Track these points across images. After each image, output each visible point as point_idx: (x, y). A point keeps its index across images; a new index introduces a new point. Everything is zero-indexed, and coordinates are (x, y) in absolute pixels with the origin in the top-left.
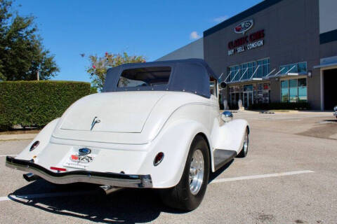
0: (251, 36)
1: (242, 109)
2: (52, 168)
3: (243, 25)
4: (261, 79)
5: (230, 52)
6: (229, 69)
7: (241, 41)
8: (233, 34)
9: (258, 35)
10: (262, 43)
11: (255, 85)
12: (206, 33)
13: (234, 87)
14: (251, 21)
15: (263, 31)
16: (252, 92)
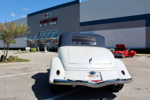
0: (51, 19)
1: (46, 51)
3: (48, 14)
4: (55, 38)
5: (41, 25)
6: (39, 33)
7: (46, 21)
8: (42, 17)
9: (54, 19)
10: (56, 23)
11: (52, 41)
12: (29, 15)
13: (42, 41)
14: (52, 13)
15: (57, 18)
16: (50, 44)
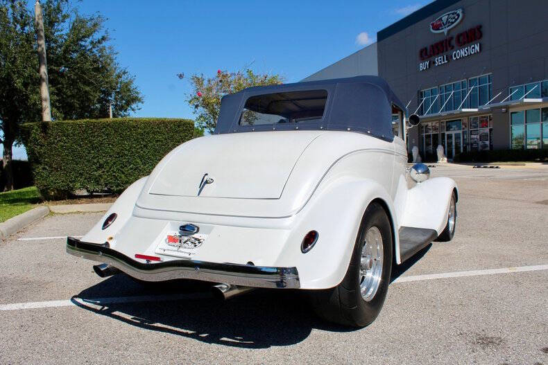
0: (458, 37)
1: (443, 161)
2: (137, 256)
3: (444, 18)
4: (476, 110)
5: (422, 66)
6: (421, 95)
7: (442, 47)
8: (428, 34)
9: (472, 35)
10: (477, 48)
11: (465, 120)
12: (382, 35)
13: (430, 124)
14: (459, 12)
15: (481, 27)
16: (461, 132)
